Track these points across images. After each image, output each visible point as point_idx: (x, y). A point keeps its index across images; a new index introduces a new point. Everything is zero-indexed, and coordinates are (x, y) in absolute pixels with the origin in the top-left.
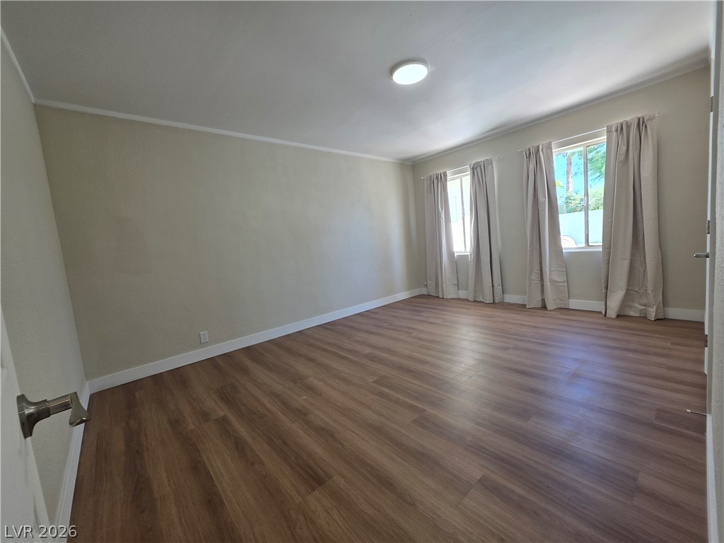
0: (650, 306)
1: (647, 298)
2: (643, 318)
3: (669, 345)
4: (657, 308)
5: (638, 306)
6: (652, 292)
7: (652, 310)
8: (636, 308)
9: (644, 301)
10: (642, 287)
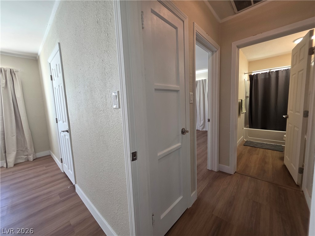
0: (29, 155)
1: (27, 152)
2: (28, 161)
3: (45, 168)
4: (33, 155)
5: (24, 157)
6: (30, 148)
7: (30, 156)
8: (23, 158)
9: (26, 153)
10: (24, 147)
